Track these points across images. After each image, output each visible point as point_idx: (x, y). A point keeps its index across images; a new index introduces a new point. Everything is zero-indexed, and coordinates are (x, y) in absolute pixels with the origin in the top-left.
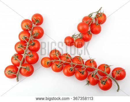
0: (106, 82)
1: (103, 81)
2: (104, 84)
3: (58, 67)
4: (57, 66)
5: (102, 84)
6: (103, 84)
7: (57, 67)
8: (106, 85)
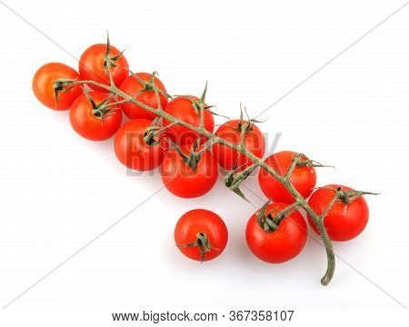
0: (278, 223)
1: (270, 217)
2: (271, 229)
3: (97, 114)
4: (95, 107)
5: (262, 226)
6: (266, 228)
7: (94, 111)
8: (277, 235)
